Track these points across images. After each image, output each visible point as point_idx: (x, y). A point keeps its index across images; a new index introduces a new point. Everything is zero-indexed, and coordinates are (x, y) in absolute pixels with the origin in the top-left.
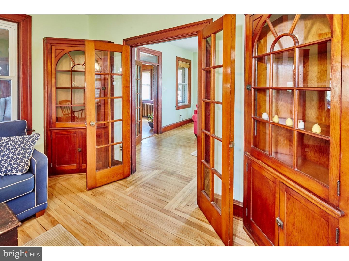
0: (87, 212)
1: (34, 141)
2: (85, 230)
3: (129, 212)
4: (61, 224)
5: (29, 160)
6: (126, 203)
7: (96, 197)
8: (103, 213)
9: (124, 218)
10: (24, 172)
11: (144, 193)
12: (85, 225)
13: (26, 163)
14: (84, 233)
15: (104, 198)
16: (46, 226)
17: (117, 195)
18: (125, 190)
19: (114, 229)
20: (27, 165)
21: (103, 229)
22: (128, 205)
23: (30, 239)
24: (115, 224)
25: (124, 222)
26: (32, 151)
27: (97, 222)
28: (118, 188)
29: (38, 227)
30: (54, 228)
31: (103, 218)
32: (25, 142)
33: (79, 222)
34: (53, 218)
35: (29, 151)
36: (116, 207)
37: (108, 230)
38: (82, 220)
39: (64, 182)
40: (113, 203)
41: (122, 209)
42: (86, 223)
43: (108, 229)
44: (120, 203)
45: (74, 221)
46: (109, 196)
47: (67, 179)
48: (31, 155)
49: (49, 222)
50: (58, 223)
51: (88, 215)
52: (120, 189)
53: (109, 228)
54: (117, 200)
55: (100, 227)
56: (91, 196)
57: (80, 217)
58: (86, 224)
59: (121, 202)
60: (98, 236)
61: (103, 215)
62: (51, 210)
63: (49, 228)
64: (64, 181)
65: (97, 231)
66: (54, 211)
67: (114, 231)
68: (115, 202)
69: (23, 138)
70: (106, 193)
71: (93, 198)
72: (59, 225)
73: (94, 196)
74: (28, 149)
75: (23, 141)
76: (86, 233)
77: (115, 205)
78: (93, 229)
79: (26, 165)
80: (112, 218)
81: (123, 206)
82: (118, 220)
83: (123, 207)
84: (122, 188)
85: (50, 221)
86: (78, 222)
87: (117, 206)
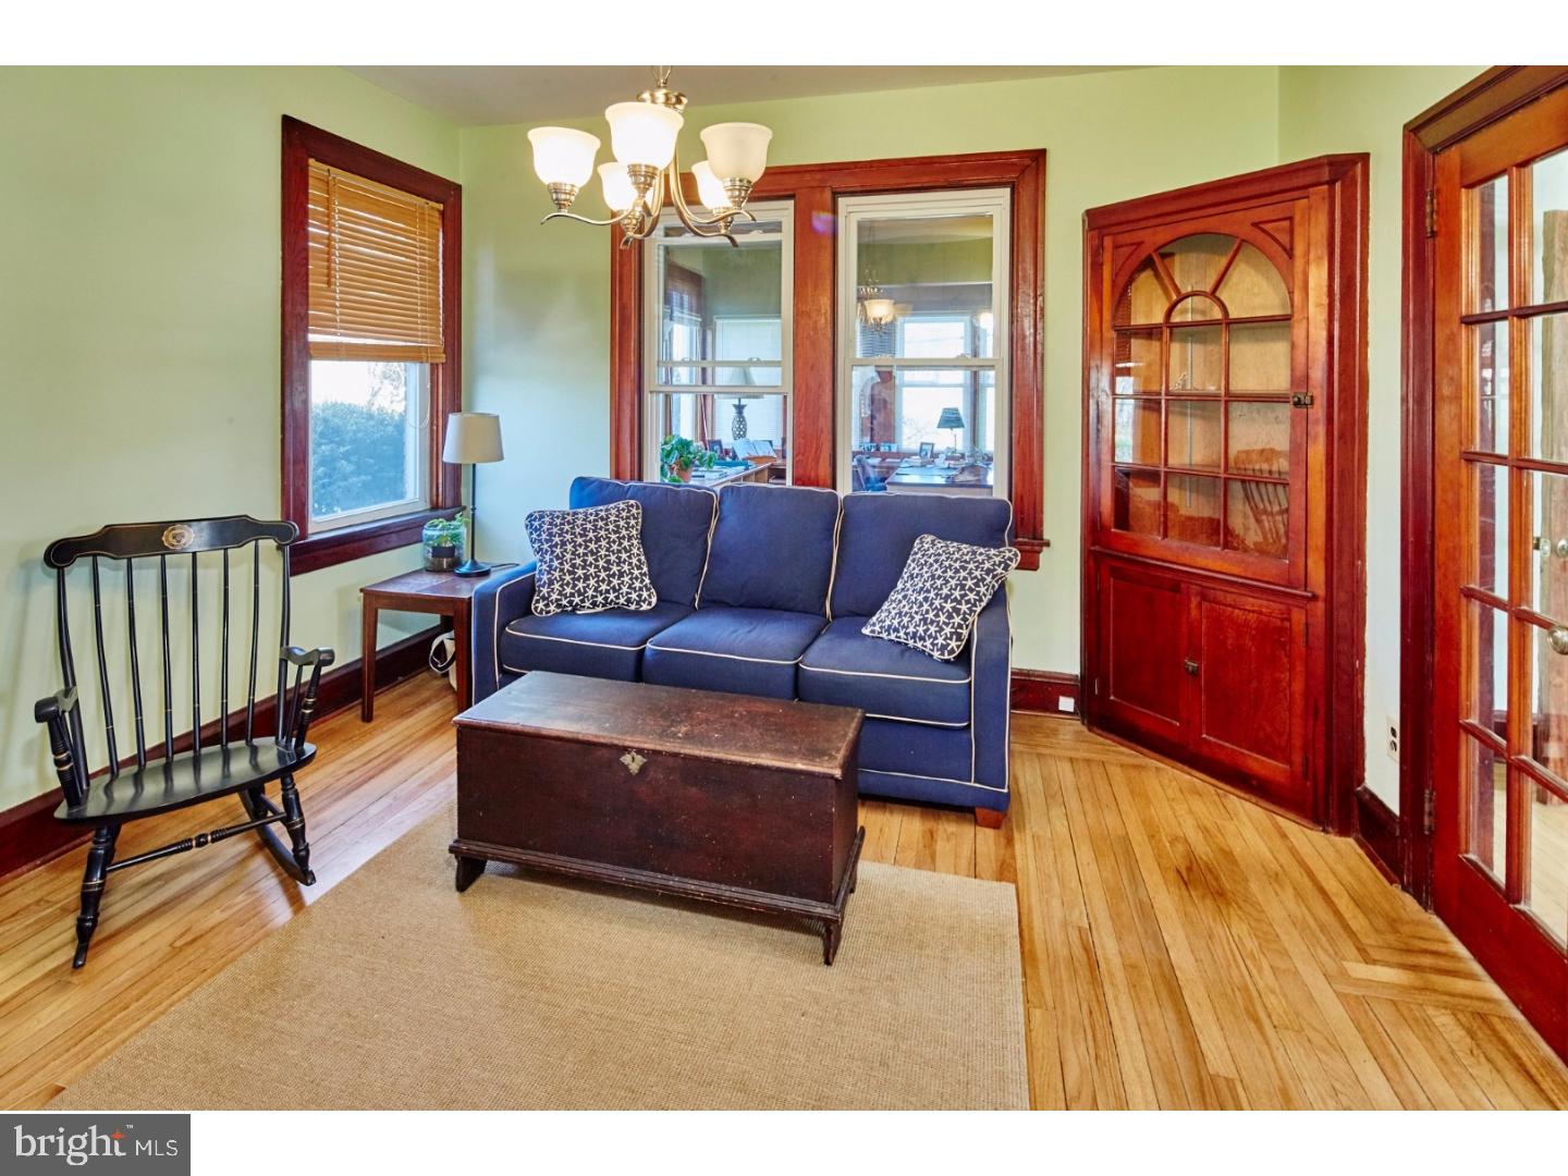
0: (1116, 917)
1: (995, 570)
2: (1062, 966)
3: (1281, 1062)
4: (1021, 889)
5: (967, 626)
6: (1297, 1015)
7: (1186, 893)
8: (1166, 968)
9: (1238, 1059)
10: (946, 657)
11: (1448, 1057)
12: (1078, 952)
13: (956, 633)
14: (1057, 972)
15: (1215, 920)
16: (983, 864)
17: (1285, 949)
18: (1344, 963)
19: (1160, 1059)
20: (959, 638)
21: (1122, 1019)
22: (1300, 1031)
23: (932, 867)
24: (1178, 1048)
25: (1223, 1072)
26: (981, 600)
27: (1120, 975)
28: (1318, 931)
29: (966, 850)
30: (996, 884)
31: (1149, 984)
32: (971, 566)
33: (1070, 929)
34: (1013, 857)
35: (972, 596)
36: (1237, 993)
37: (1135, 1038)
38: (1080, 929)
39: (1119, 770)
40: (1238, 967)
41: (1257, 1021)
42: (1086, 950)
43: (1139, 1037)
44: (1273, 992)
45: (1057, 913)
46: (1245, 927)
47: (1136, 767)
48: (975, 612)
49: (996, 860)
50: (1015, 881)
51: (1111, 929)
52: (1324, 939)
53: (1147, 1037)
54: (1267, 971)
55: (1117, 1005)
56: (1172, 875)
57: (1081, 914)
58: (1084, 953)
59: (1278, 991)
60: (1087, 1022)
61: (1163, 975)
62: (1024, 830)
63: (983, 875)
64: (1122, 766)
65: (1095, 1008)
66: (1029, 840)
67: (1155, 1064)
68: (1254, 971)
69: (974, 553)
70: (1240, 908)
71: (1172, 889)
72: (1012, 887)
73: (1183, 887)
74: (971, 590)
75: (968, 563)
76: (1061, 981)
77: (1236, 980)
78: (1091, 987)
79: (954, 637)
80: (1185, 1016)
81: (1274, 1017)
82: (1203, 1044)
83: (1270, 1017)
84: (1331, 941)
85: (1001, 858)
86: (1065, 924)
87: (1246, 989)
